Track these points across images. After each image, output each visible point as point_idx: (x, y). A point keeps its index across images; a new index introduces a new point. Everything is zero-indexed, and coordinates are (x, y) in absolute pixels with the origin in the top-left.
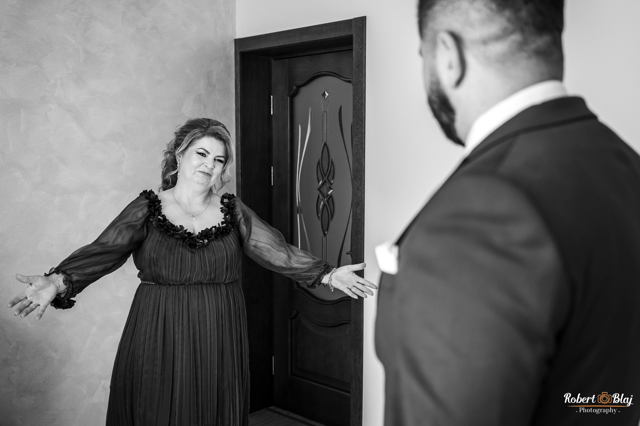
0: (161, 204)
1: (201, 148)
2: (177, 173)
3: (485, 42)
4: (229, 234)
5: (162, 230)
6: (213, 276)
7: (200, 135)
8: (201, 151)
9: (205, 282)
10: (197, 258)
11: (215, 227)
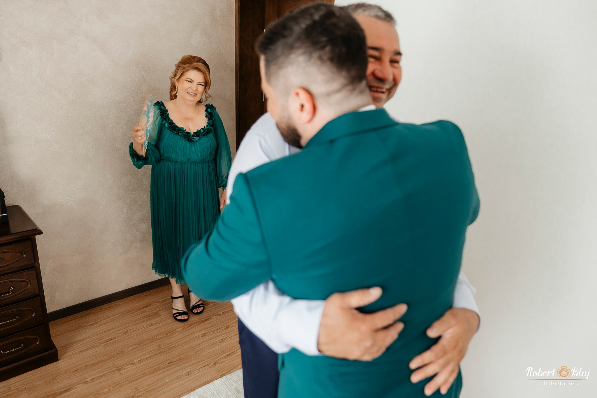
0: (168, 112)
1: (188, 78)
2: (176, 93)
3: (329, 94)
4: (211, 132)
5: (171, 130)
6: (202, 158)
7: (188, 68)
8: (189, 80)
9: (198, 161)
10: (193, 147)
11: (203, 129)
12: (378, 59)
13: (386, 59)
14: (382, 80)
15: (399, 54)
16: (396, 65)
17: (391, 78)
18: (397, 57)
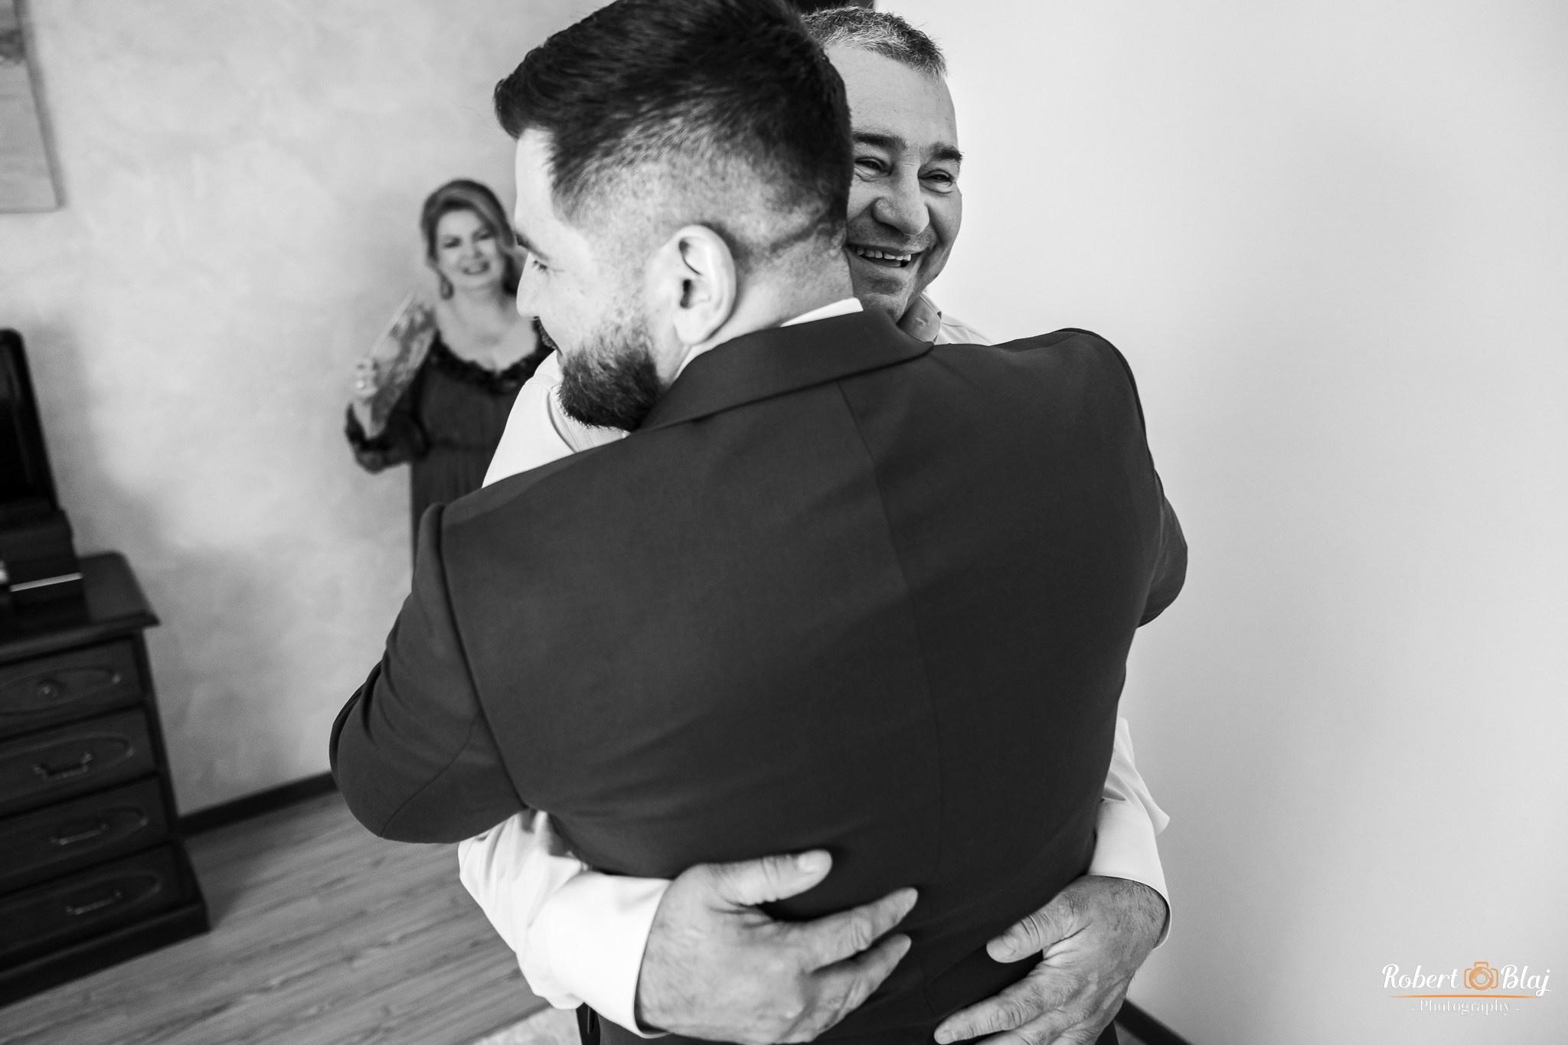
12: (888, 171)
13: (911, 170)
14: (898, 231)
15: (952, 155)
16: (942, 187)
17: (922, 222)
18: (946, 166)
